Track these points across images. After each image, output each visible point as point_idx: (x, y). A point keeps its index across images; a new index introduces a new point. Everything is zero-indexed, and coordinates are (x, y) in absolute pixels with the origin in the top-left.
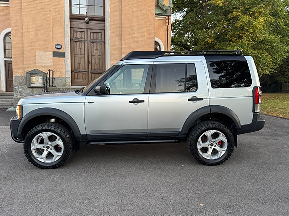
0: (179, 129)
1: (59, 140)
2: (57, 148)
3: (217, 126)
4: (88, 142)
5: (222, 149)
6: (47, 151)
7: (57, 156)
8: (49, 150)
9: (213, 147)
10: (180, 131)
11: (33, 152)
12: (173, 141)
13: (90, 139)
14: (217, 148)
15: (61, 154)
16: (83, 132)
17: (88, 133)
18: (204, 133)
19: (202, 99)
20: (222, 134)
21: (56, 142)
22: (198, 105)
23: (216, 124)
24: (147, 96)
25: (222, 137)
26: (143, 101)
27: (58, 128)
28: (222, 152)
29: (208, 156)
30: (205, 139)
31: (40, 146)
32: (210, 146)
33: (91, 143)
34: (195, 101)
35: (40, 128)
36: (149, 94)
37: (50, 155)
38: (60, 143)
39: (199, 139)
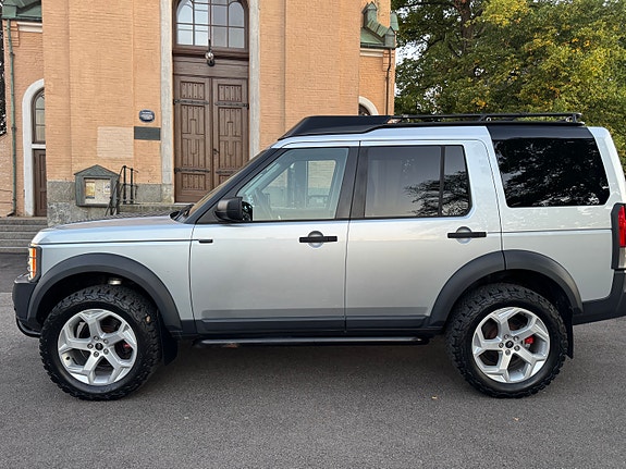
0: (426, 309)
1: (126, 328)
2: (122, 349)
3: (523, 296)
4: (198, 339)
5: (535, 356)
6: (96, 355)
7: (122, 368)
8: (102, 354)
9: (513, 351)
10: (428, 314)
11: (63, 358)
12: (410, 339)
13: (202, 330)
14: (523, 353)
15: (130, 364)
16: (185, 314)
17: (198, 317)
18: (491, 315)
19: (483, 235)
20: (535, 317)
21: (118, 333)
22: (475, 248)
23: (522, 292)
24: (343, 225)
25: (536, 326)
26: (334, 239)
27: (125, 298)
28: (536, 364)
29: (498, 373)
30: (492, 330)
31: (80, 344)
32: (504, 349)
33: (205, 342)
34: (466, 240)
35: (80, 298)
36: (350, 219)
37: (104, 367)
38: (128, 335)
39: (478, 331)
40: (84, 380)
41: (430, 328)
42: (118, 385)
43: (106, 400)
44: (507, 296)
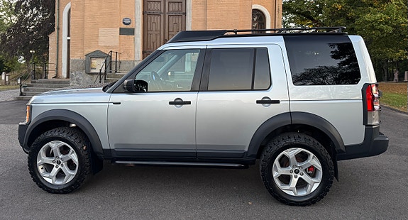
0: (244, 147)
1: (73, 152)
2: (70, 164)
3: (303, 141)
4: (113, 160)
5: (315, 180)
6: (57, 167)
7: (70, 175)
8: (60, 167)
9: (299, 176)
10: (246, 150)
11: (40, 168)
12: (236, 165)
13: (114, 155)
14: (306, 177)
15: (74, 173)
16: (105, 146)
17: (113, 147)
18: (284, 152)
19: (278, 102)
20: (312, 155)
21: (68, 155)
22: (273, 110)
23: (303, 139)
24: (195, 94)
25: (313, 161)
26: (189, 103)
27: (72, 135)
28: (314, 185)
29: (290, 190)
30: (285, 162)
31: (48, 160)
32: (293, 174)
33: (117, 162)
34: (267, 105)
35: (49, 134)
36: (199, 91)
37: (60, 174)
38: (74, 157)
39: (276, 162)
40: (50, 181)
41: (248, 159)
42: (67, 185)
43: (61, 194)
44: (293, 140)
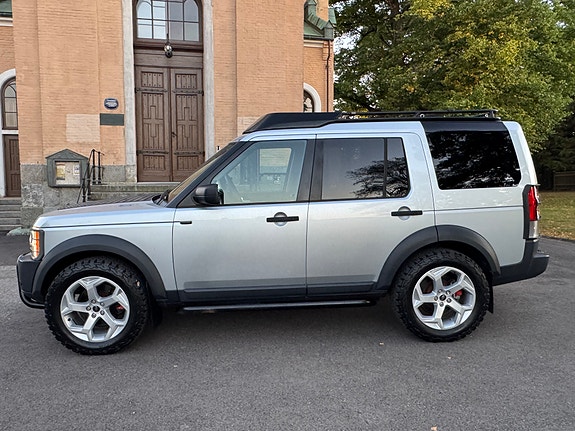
0: (373, 276)
1: (120, 292)
2: (116, 311)
3: (453, 257)
4: (180, 307)
5: (465, 307)
6: (93, 316)
7: (117, 327)
8: (98, 315)
9: (446, 303)
10: (376, 280)
11: (65, 319)
12: (360, 302)
13: (184, 299)
14: (454, 305)
15: (124, 323)
16: (169, 286)
17: (181, 288)
18: (428, 274)
19: (420, 213)
20: (463, 274)
21: (113, 297)
22: (413, 225)
23: (452, 254)
24: (304, 207)
25: (464, 282)
26: (296, 219)
27: (117, 266)
28: (465, 314)
29: (434, 322)
30: (428, 285)
31: (80, 307)
32: (439, 302)
33: (186, 309)
34: (406, 217)
35: (79, 267)
36: (309, 201)
37: (100, 326)
38: (122, 299)
39: (417, 286)
40: (84, 337)
41: (377, 292)
42: (114, 341)
43: (104, 354)
44: (440, 257)
